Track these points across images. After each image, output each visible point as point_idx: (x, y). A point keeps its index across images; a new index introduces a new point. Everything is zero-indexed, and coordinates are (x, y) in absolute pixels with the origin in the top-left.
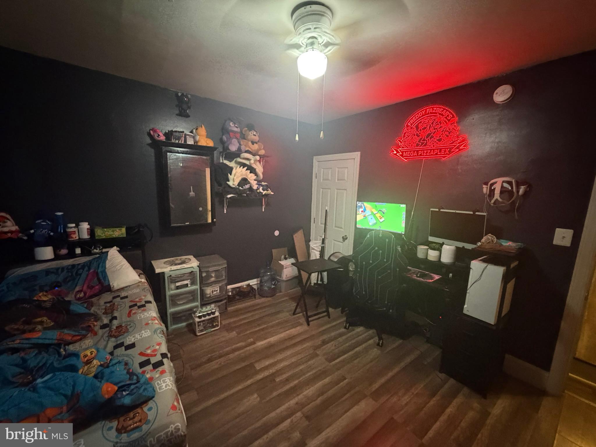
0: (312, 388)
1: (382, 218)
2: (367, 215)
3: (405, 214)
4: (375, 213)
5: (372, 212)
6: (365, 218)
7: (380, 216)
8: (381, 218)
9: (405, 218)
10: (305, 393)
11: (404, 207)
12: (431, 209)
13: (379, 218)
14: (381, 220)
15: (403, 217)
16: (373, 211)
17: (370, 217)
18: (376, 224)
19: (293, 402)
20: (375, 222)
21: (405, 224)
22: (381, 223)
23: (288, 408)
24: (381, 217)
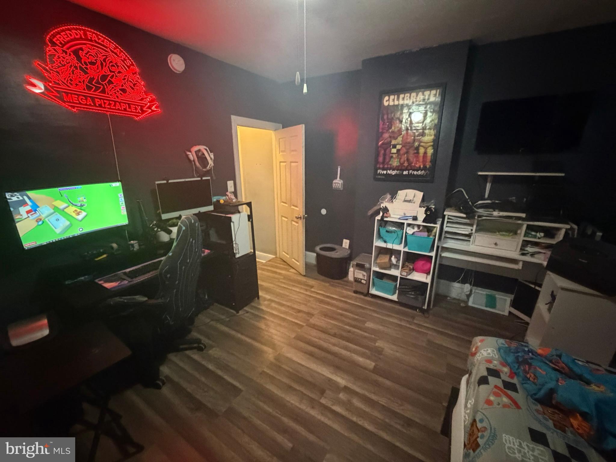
0: (288, 398)
1: (80, 212)
2: (43, 216)
3: (122, 195)
4: (62, 207)
5: (55, 206)
6: (40, 223)
7: (76, 211)
8: (78, 214)
9: (124, 202)
10: (297, 404)
11: (117, 185)
12: (157, 182)
13: (74, 215)
14: (80, 217)
15: (121, 200)
16: (57, 205)
17: (53, 218)
18: (71, 227)
19: (313, 412)
20: (68, 223)
21: (125, 210)
22: (81, 221)
23: (322, 414)
24: (79, 210)
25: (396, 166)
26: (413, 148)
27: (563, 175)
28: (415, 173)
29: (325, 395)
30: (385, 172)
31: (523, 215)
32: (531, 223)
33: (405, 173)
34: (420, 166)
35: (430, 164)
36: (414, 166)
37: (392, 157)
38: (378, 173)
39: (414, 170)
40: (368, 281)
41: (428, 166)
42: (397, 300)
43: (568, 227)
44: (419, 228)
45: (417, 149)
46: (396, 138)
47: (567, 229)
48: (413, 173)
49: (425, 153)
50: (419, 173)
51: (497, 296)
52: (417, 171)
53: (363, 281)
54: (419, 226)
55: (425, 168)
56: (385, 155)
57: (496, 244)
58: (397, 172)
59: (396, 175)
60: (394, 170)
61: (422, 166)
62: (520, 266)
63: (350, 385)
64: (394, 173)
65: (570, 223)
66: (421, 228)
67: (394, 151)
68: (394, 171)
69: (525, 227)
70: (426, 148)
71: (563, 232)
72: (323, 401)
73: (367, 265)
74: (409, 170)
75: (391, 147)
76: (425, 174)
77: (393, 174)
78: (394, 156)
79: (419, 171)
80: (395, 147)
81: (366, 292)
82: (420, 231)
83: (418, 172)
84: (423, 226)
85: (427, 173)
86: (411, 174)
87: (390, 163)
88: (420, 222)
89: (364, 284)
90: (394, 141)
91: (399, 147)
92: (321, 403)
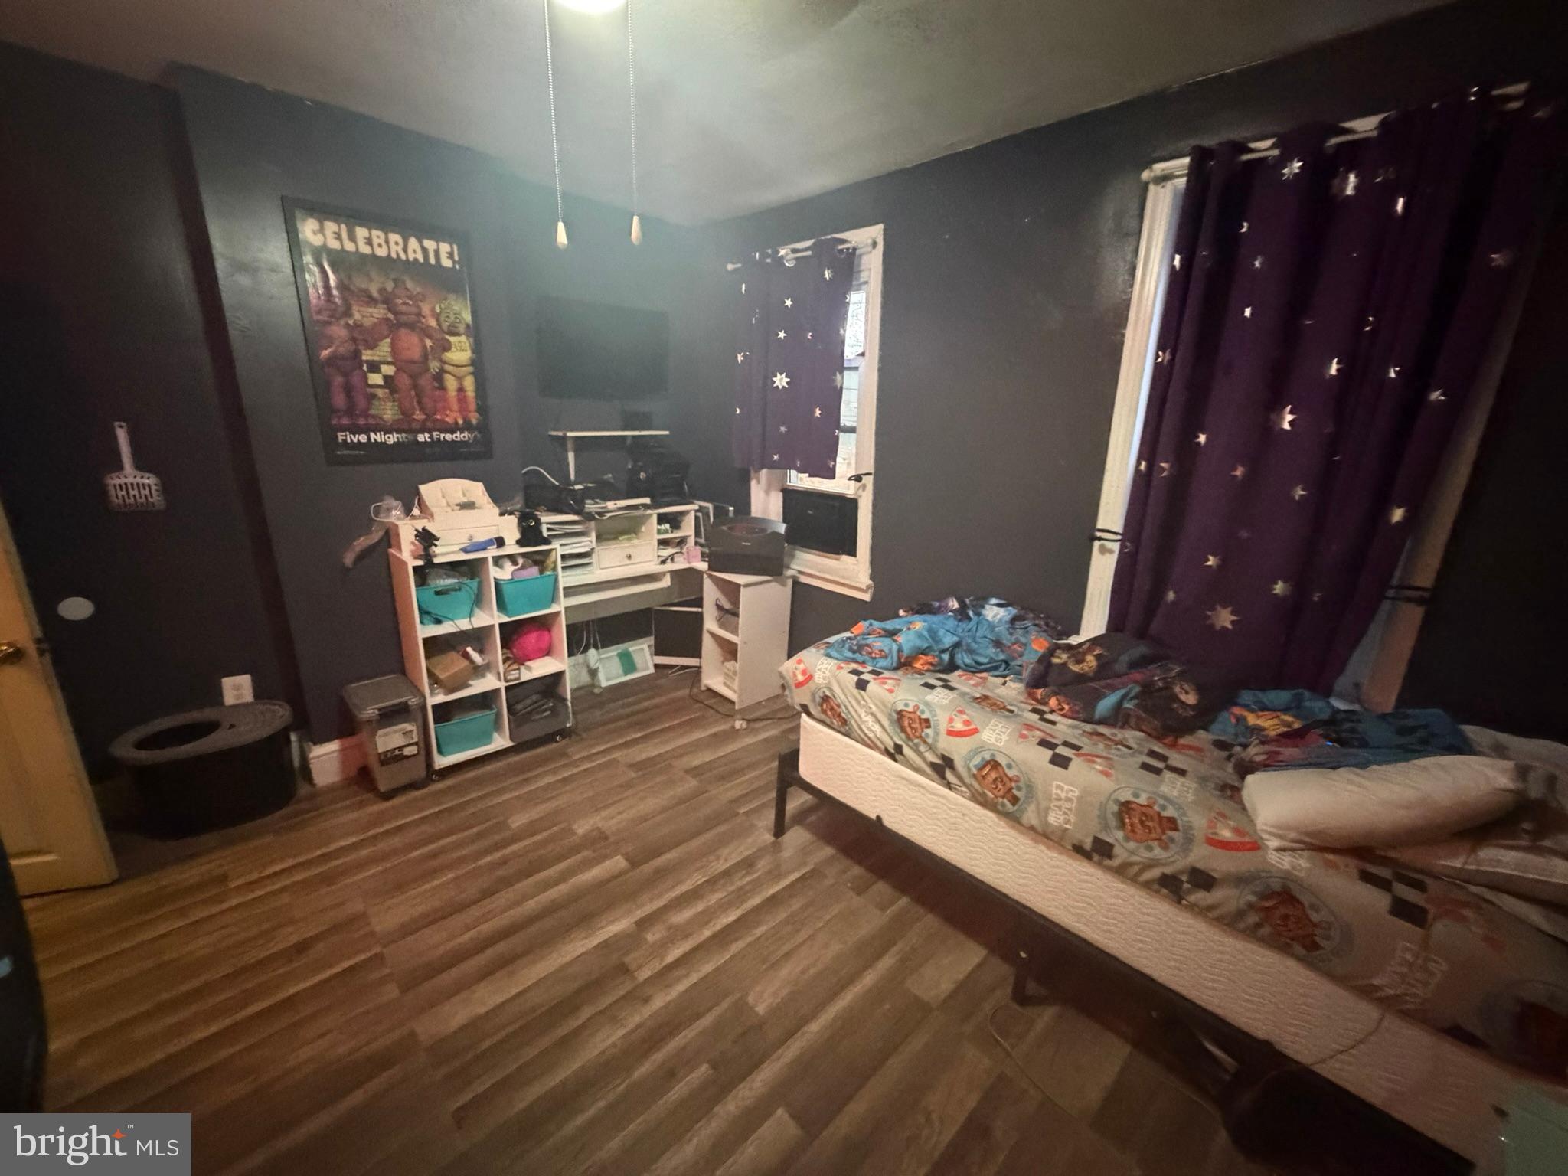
19: (657, 1004)
25: (394, 421)
26: (428, 376)
27: (667, 433)
28: (449, 437)
29: (633, 967)
30: (363, 438)
31: (647, 501)
32: (662, 511)
33: (421, 438)
34: (456, 420)
35: (477, 415)
36: (442, 421)
37: (374, 396)
38: (340, 441)
39: (445, 431)
40: (422, 745)
41: (474, 421)
42: (510, 744)
43: (696, 507)
44: (515, 563)
45: (439, 377)
46: (372, 346)
47: (697, 511)
48: (442, 439)
49: (461, 390)
50: (459, 436)
51: (631, 649)
52: (452, 432)
53: (407, 751)
54: (512, 558)
55: (467, 427)
56: (348, 390)
57: (629, 557)
58: (399, 436)
59: (397, 444)
60: (388, 431)
61: (460, 422)
62: (666, 582)
63: (639, 914)
64: (391, 439)
65: (696, 502)
66: (521, 561)
67: (376, 379)
68: (391, 436)
69: (655, 518)
70: (459, 379)
71: (692, 516)
72: (644, 974)
73: (413, 701)
74: (430, 432)
75: (365, 368)
76: (472, 439)
77: (391, 442)
78: (380, 392)
79: (455, 432)
80: (374, 367)
81: (423, 773)
82: (523, 567)
83: (454, 435)
84: (523, 555)
85: (475, 436)
86: (439, 439)
87: (372, 412)
88: (511, 548)
89: (414, 755)
90: (369, 352)
91: (388, 370)
92: (646, 981)
